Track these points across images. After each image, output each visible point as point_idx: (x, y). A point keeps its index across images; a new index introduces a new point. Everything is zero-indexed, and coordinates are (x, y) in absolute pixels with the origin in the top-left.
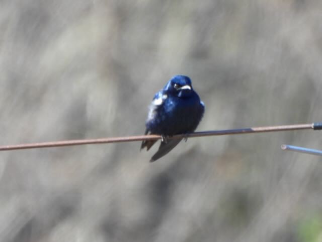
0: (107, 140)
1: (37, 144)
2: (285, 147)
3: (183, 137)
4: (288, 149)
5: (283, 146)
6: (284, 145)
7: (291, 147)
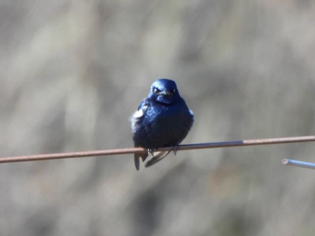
0: (87, 153)
1: (9, 158)
2: (286, 162)
3: (172, 150)
4: (289, 164)
5: (284, 161)
6: (285, 159)
7: (293, 161)
